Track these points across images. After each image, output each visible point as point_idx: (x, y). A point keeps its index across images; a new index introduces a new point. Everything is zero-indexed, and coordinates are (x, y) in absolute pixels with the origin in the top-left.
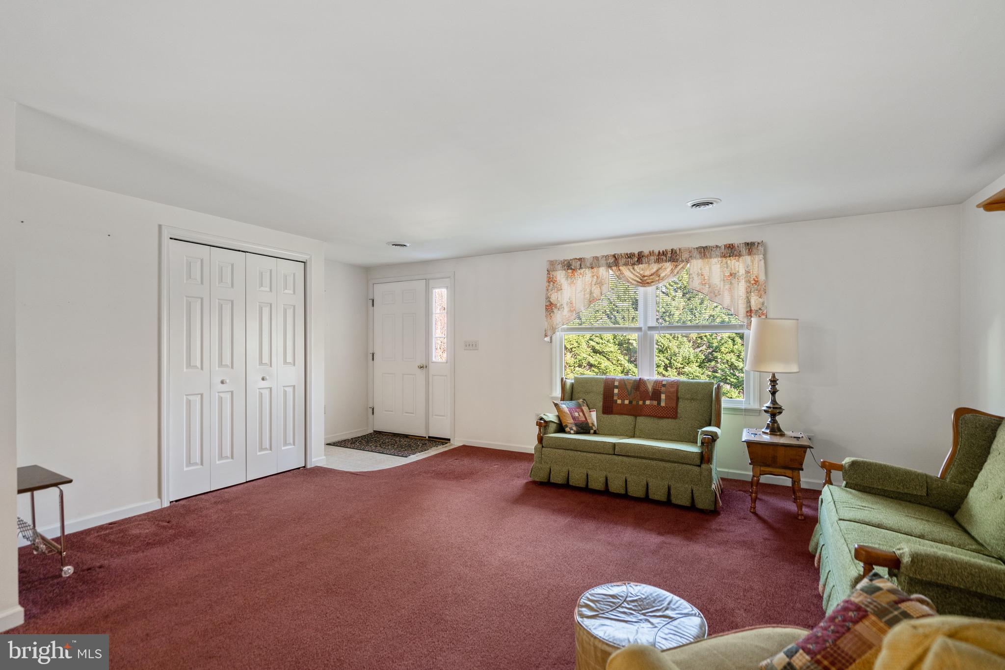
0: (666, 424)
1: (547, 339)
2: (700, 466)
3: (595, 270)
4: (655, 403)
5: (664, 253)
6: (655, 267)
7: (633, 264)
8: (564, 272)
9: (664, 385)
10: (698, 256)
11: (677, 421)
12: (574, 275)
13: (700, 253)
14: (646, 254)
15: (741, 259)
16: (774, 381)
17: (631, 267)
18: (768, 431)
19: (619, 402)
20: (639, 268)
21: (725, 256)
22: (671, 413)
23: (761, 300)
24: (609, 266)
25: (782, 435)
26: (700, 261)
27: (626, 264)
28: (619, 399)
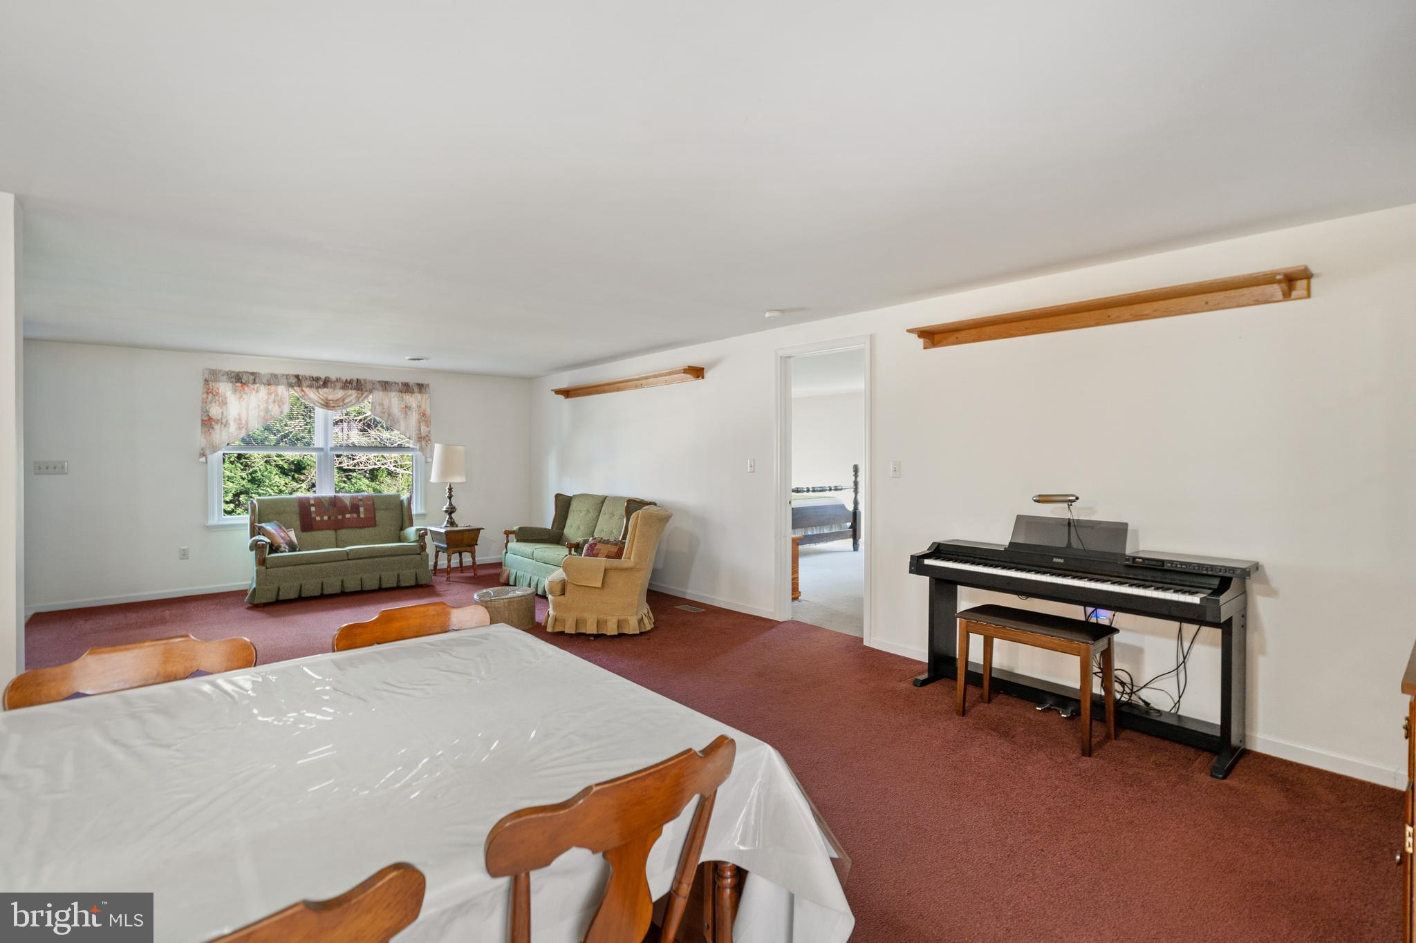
0: (367, 532)
1: (203, 459)
2: (420, 554)
3: (273, 388)
4: (355, 515)
5: (351, 382)
6: (340, 394)
7: (318, 388)
8: (230, 385)
9: (361, 500)
10: (380, 388)
11: (377, 528)
12: (244, 390)
13: (382, 386)
14: (333, 381)
15: (413, 395)
16: (450, 489)
17: (314, 390)
18: (448, 525)
19: (318, 518)
20: (323, 391)
21: (402, 392)
22: (370, 522)
23: (428, 429)
24: (291, 385)
25: (457, 526)
26: (381, 393)
27: (310, 386)
28: (317, 516)
